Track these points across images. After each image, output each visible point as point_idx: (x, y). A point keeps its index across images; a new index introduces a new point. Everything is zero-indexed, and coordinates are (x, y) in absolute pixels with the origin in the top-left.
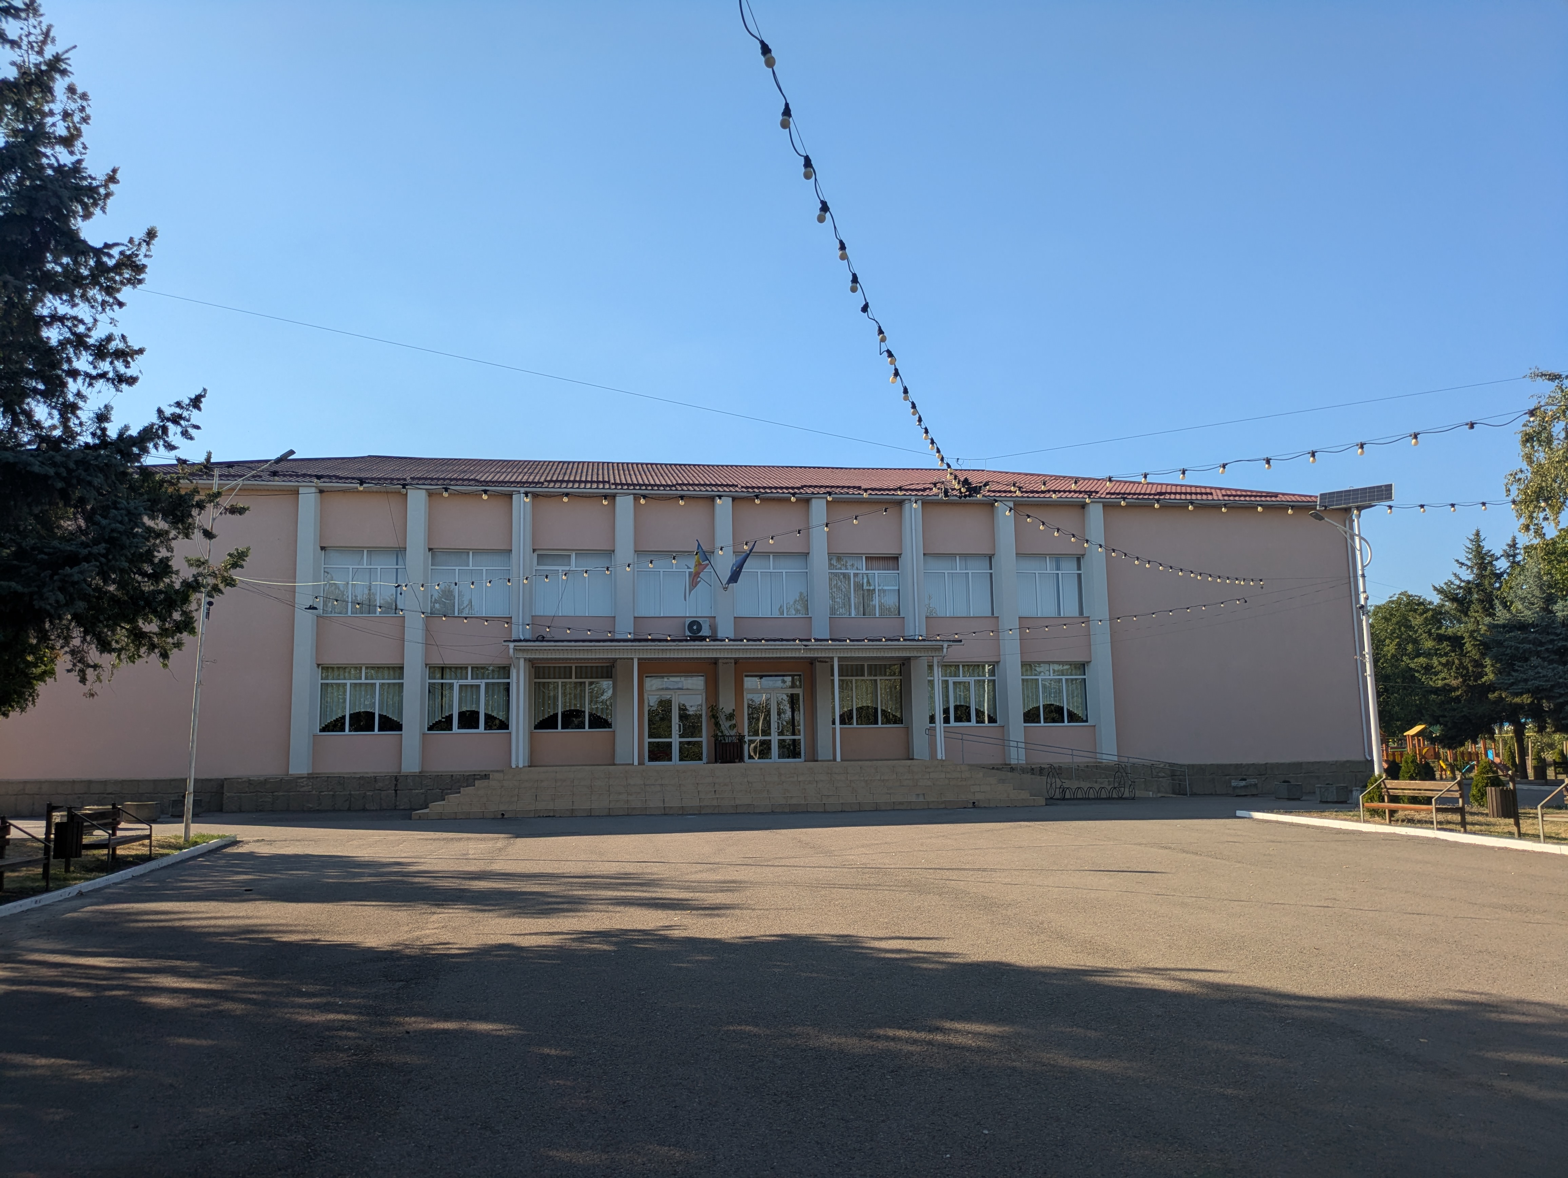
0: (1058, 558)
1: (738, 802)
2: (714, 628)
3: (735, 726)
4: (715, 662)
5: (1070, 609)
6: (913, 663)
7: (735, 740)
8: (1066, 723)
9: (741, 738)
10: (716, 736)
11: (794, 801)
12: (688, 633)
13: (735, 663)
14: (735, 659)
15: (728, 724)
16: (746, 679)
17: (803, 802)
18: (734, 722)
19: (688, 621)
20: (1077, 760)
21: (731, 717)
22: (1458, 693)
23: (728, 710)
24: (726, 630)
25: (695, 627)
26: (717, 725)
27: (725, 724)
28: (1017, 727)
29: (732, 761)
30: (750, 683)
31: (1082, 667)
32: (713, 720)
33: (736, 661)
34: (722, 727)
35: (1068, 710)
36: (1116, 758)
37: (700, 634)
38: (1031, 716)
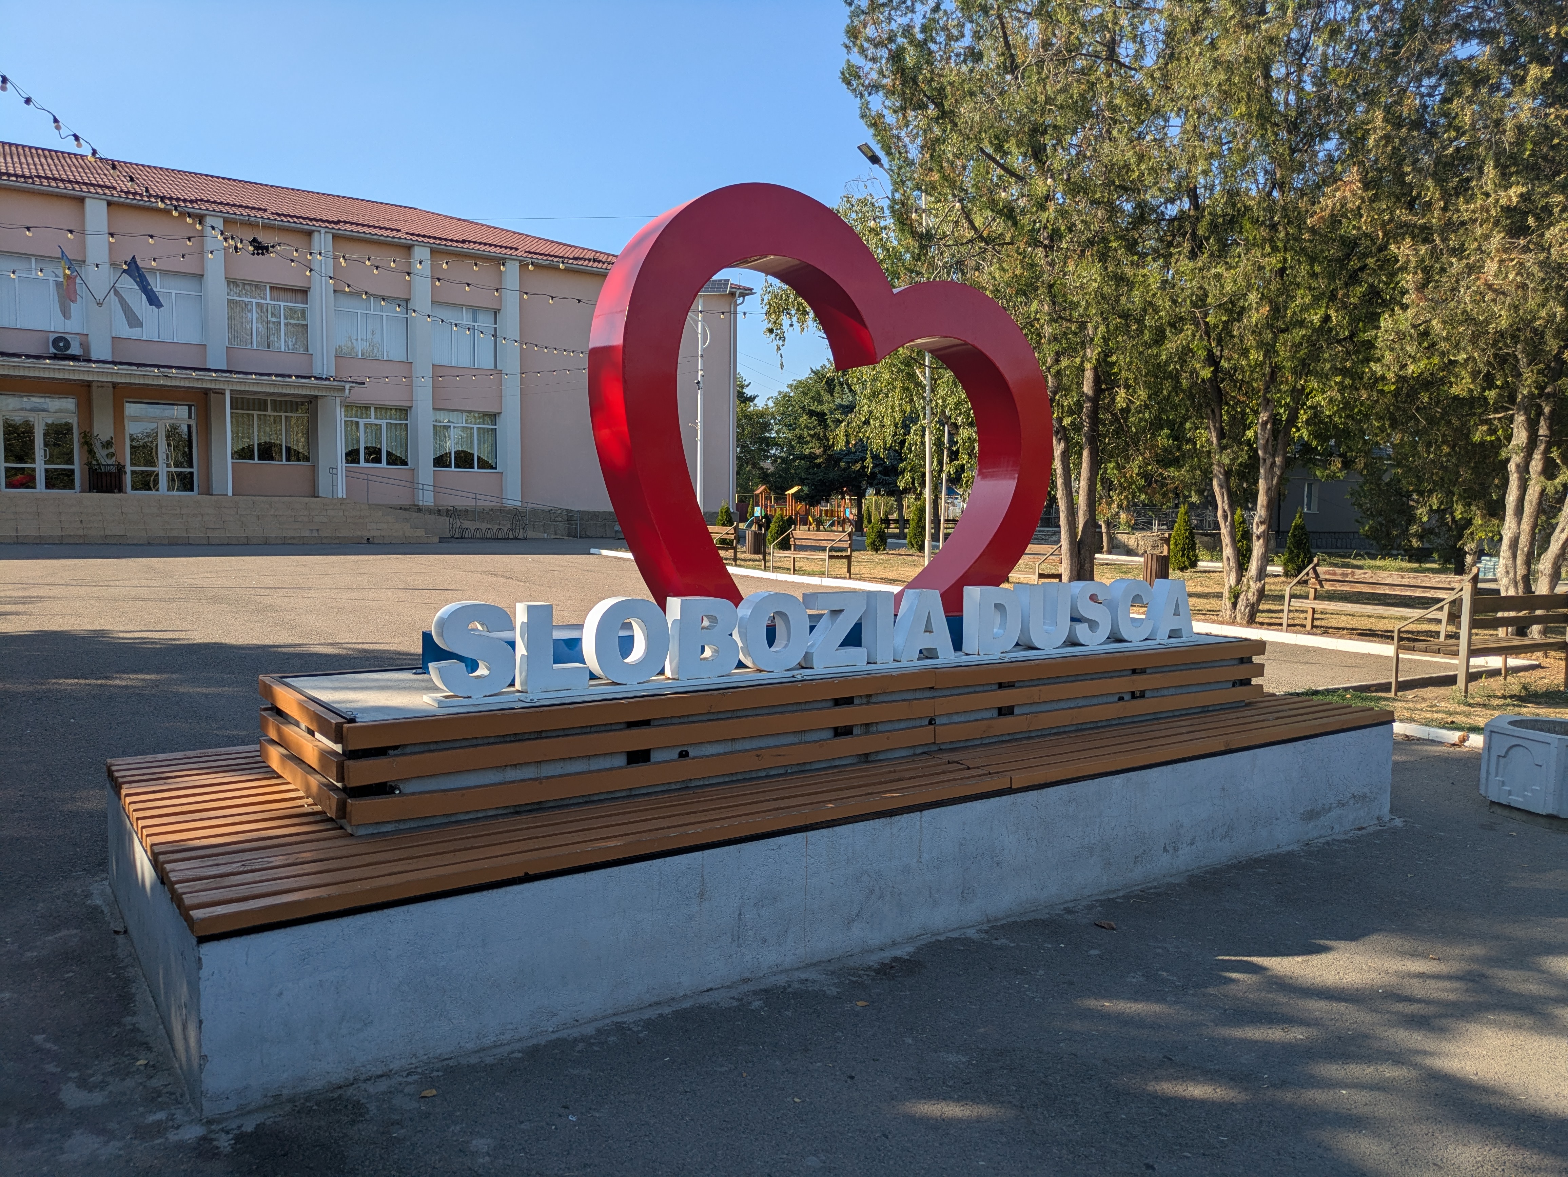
0: (475, 310)
1: (108, 533)
2: (85, 346)
3: (113, 455)
4: (88, 384)
5: (485, 361)
6: (320, 402)
7: (114, 470)
8: (476, 469)
9: (121, 469)
10: (89, 464)
11: (174, 533)
12: (52, 350)
13: (114, 388)
14: (113, 383)
15: (105, 452)
16: (127, 405)
17: (185, 535)
18: (112, 450)
19: (52, 337)
20: (480, 503)
21: (108, 444)
22: (819, 460)
23: (105, 436)
24: (101, 349)
25: (61, 344)
26: (91, 452)
27: (101, 454)
28: (426, 471)
29: (109, 490)
30: (131, 409)
31: (493, 417)
32: (86, 447)
33: (115, 385)
34: (98, 455)
35: (479, 458)
36: (519, 504)
37: (69, 352)
38: (441, 461)
